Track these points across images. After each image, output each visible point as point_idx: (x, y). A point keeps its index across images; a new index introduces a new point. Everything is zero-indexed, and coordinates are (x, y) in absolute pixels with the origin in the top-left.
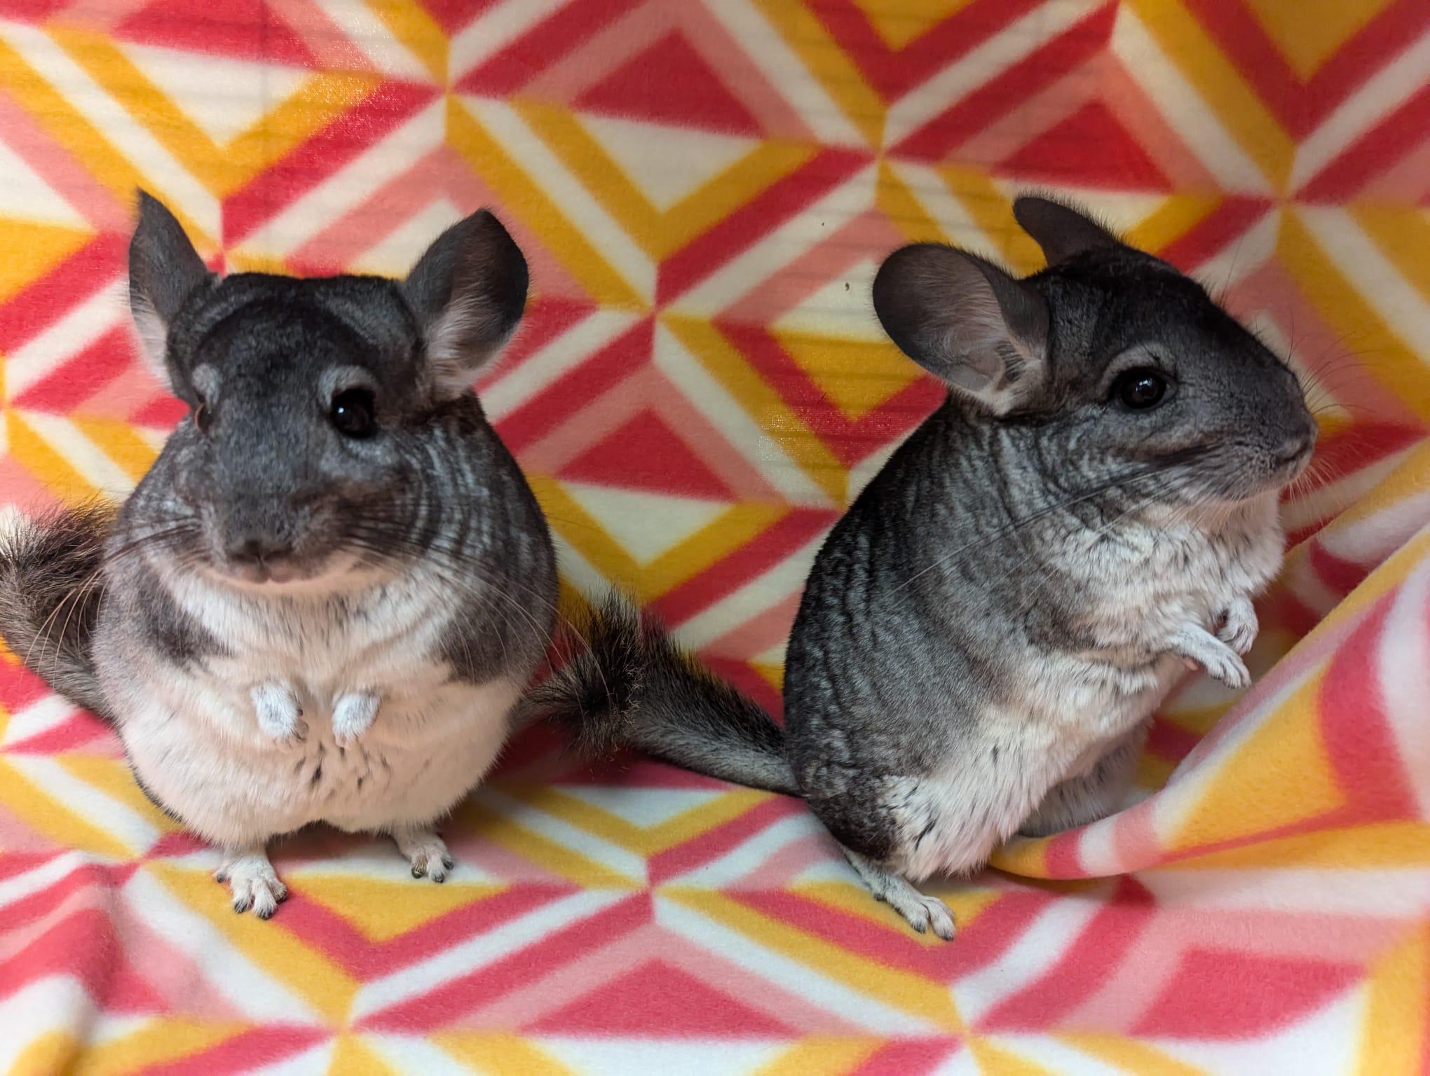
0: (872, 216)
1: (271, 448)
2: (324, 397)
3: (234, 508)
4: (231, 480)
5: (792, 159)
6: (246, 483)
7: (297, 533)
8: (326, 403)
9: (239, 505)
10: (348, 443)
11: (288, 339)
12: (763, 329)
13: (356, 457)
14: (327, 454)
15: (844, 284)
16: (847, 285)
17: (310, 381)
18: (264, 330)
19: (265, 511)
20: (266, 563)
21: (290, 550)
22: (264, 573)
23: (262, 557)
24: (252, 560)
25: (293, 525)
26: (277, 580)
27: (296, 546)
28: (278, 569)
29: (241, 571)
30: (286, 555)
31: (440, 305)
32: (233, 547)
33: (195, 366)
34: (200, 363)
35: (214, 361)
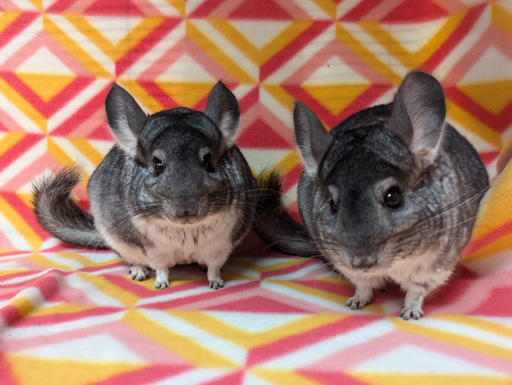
0: (334, 42)
1: (190, 179)
2: (201, 159)
3: (179, 201)
4: (178, 191)
5: (303, 26)
6: (183, 192)
7: (200, 208)
8: (202, 160)
9: (181, 199)
10: (209, 174)
11: (187, 139)
12: (298, 86)
13: (212, 178)
14: (205, 179)
15: (327, 66)
16: (328, 66)
17: (196, 153)
18: (178, 136)
19: (189, 201)
20: (188, 218)
21: (197, 214)
22: (187, 221)
23: (188, 217)
24: (184, 217)
25: (198, 206)
26: (190, 223)
27: (199, 212)
28: (192, 220)
29: (180, 221)
30: (195, 216)
31: (220, 117)
32: (179, 214)
33: (152, 149)
34: (155, 149)
35: (162, 148)
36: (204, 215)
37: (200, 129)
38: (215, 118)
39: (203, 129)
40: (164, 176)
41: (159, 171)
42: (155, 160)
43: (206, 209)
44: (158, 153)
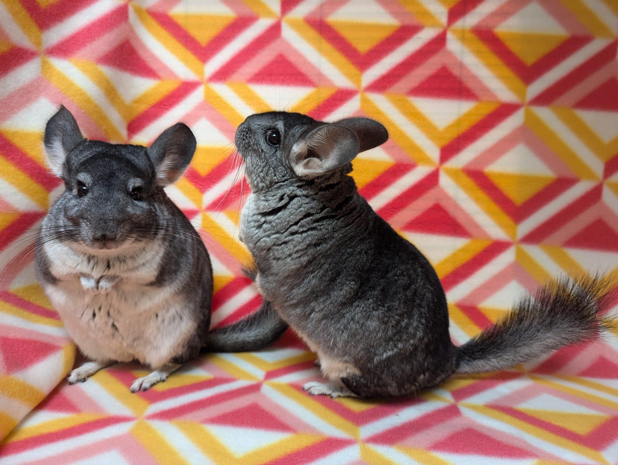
2: (129, 188)
3: (98, 223)
8: (129, 190)
9: (100, 222)
10: (135, 201)
13: (137, 206)
14: (129, 206)
17: (125, 183)
20: (106, 242)
21: (115, 238)
22: (104, 246)
23: (105, 240)
24: (102, 241)
25: (117, 230)
26: (108, 248)
27: (118, 237)
28: (110, 244)
29: (96, 245)
30: (113, 239)
31: (161, 158)
32: (97, 236)
33: (78, 171)
34: (81, 171)
35: (88, 172)
36: (123, 240)
37: (134, 160)
38: (156, 158)
39: (136, 160)
40: (86, 199)
41: (82, 193)
42: (79, 183)
43: (125, 235)
44: (83, 177)
